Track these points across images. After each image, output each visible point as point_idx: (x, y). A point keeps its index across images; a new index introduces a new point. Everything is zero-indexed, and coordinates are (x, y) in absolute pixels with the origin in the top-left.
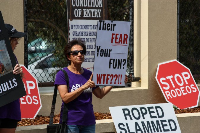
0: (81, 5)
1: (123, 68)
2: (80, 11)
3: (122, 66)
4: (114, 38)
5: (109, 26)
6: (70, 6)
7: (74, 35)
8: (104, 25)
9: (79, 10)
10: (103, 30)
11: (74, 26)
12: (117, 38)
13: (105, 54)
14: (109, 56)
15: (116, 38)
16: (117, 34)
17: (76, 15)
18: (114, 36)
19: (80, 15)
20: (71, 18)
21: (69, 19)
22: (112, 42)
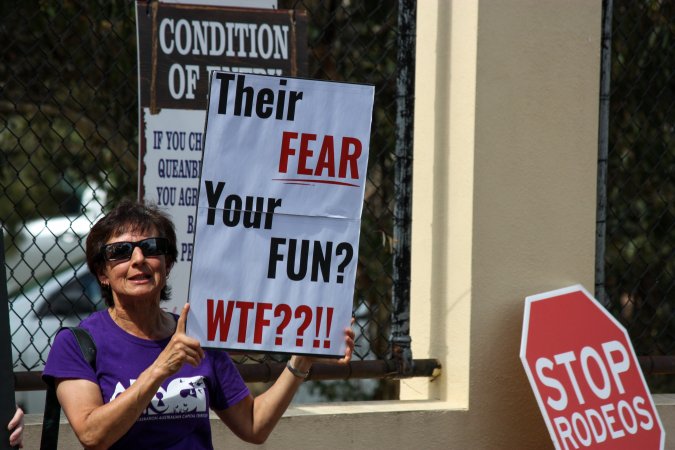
0: (199, 48)
1: (340, 280)
2: (194, 72)
3: (334, 273)
4: (292, 152)
5: (266, 98)
6: (151, 50)
7: (163, 176)
8: (245, 94)
9: (190, 68)
10: (237, 112)
11: (165, 135)
12: (310, 154)
13: (247, 215)
14: (268, 226)
15: (305, 153)
16: (307, 138)
17: (177, 90)
18: (295, 144)
19: (194, 92)
20: (153, 101)
21: (143, 105)
22: (283, 168)
